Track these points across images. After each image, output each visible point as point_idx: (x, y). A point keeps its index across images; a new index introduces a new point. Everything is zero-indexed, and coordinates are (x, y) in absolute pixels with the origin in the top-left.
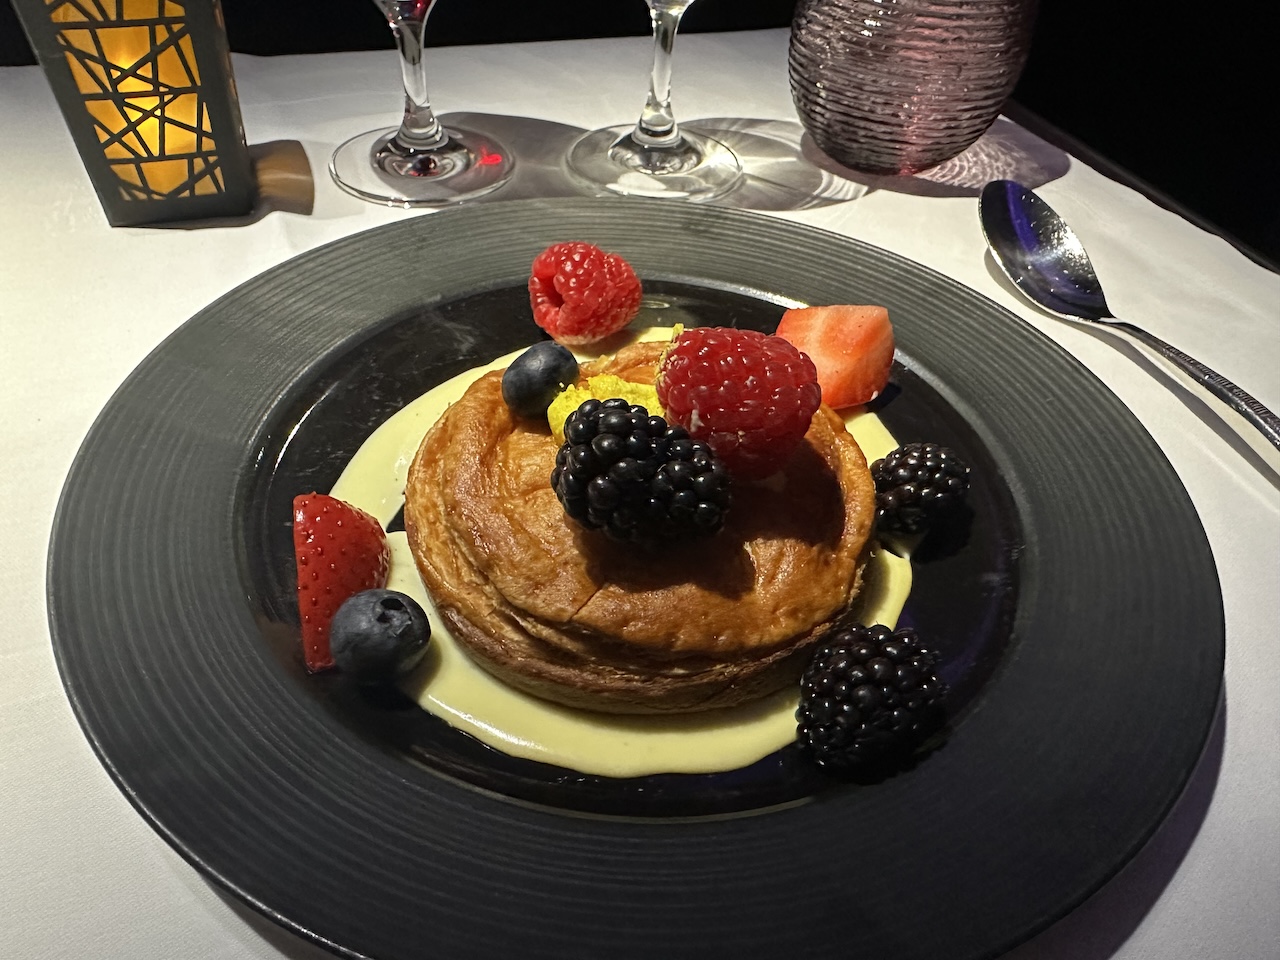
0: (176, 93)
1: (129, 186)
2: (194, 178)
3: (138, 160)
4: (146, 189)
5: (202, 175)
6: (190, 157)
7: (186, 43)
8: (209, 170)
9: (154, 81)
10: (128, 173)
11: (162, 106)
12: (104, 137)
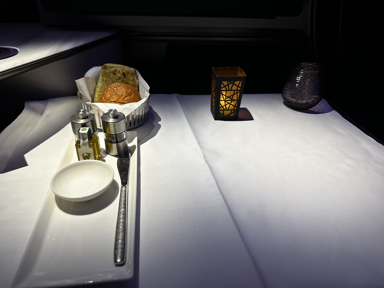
0: (234, 100)
1: (221, 114)
2: (231, 113)
3: (224, 110)
4: (223, 114)
5: (232, 113)
6: (232, 110)
7: (238, 94)
8: (234, 113)
9: (232, 99)
10: (221, 112)
11: (231, 102)
12: (220, 106)
